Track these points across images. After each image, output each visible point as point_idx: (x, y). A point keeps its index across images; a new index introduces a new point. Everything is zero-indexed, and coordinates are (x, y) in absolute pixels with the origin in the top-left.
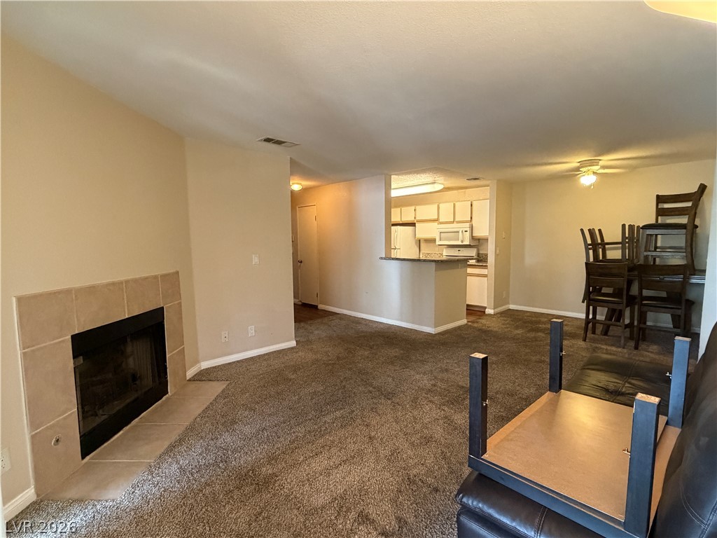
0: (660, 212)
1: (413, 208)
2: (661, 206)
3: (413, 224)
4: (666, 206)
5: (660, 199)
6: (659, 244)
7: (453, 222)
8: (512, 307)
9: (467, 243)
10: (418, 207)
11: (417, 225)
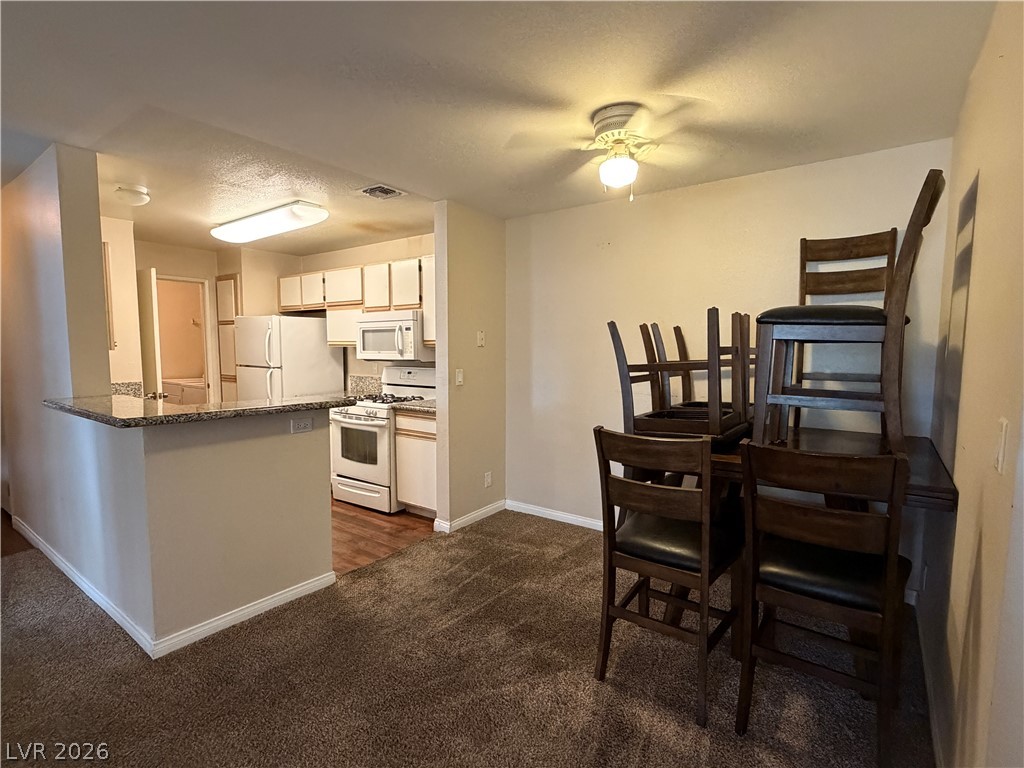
0: (811, 284)
1: (319, 276)
2: (811, 268)
3: (320, 313)
4: (825, 268)
5: (811, 250)
6: (807, 369)
7: (388, 308)
8: (511, 505)
9: (409, 356)
10: (329, 275)
11: (327, 312)
